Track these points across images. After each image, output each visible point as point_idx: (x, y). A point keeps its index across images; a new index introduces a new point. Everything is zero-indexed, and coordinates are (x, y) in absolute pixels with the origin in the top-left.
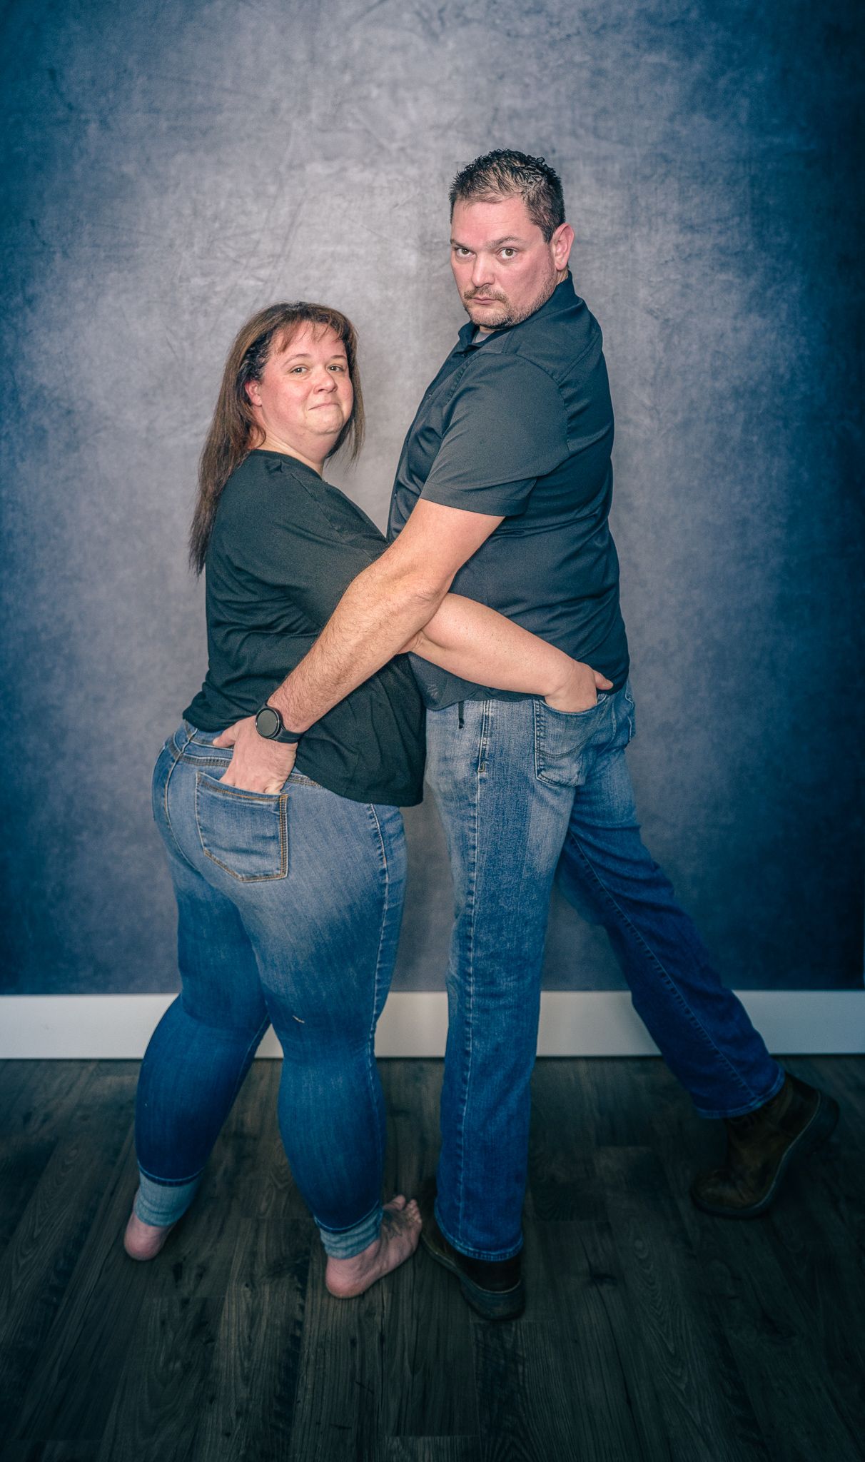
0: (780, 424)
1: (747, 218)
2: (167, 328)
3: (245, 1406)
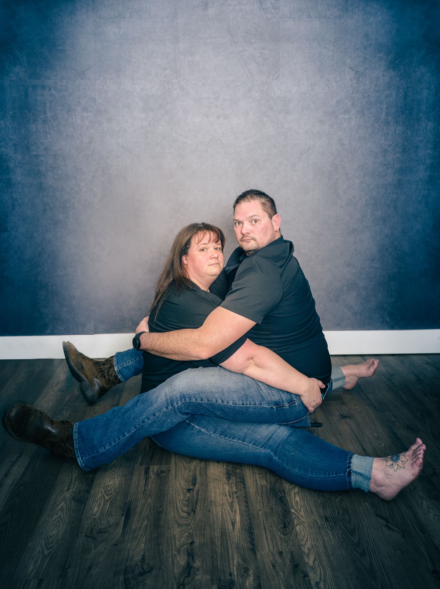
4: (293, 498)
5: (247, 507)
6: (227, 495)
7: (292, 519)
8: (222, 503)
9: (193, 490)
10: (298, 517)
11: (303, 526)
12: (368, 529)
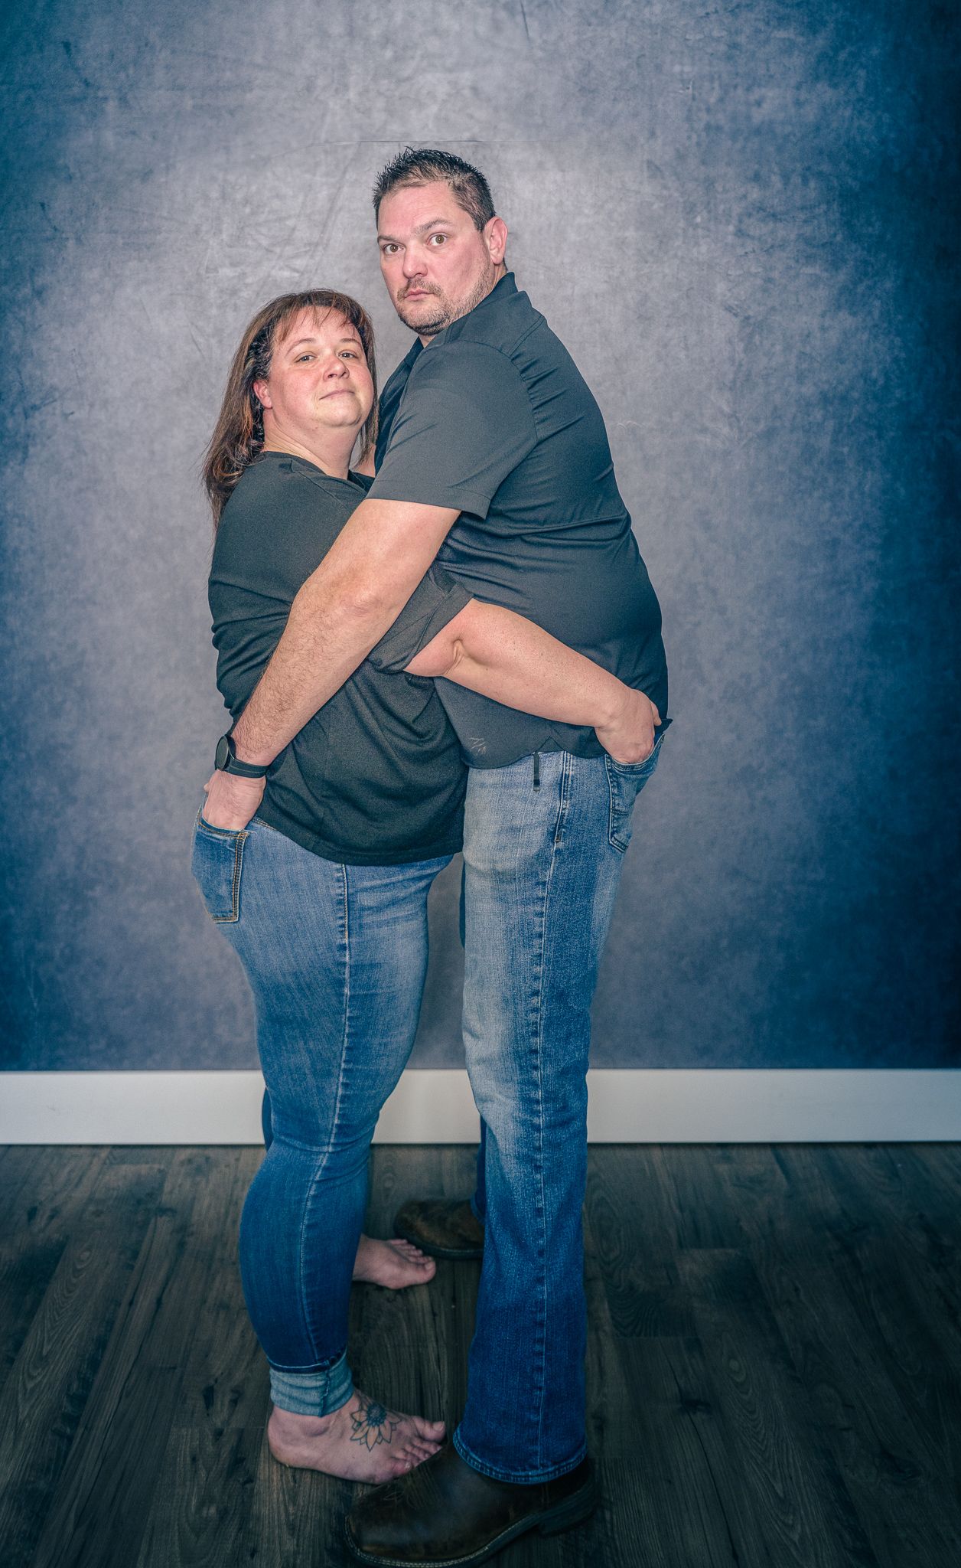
0: (874, 433)
2: (192, 324)
3: (291, 1561)
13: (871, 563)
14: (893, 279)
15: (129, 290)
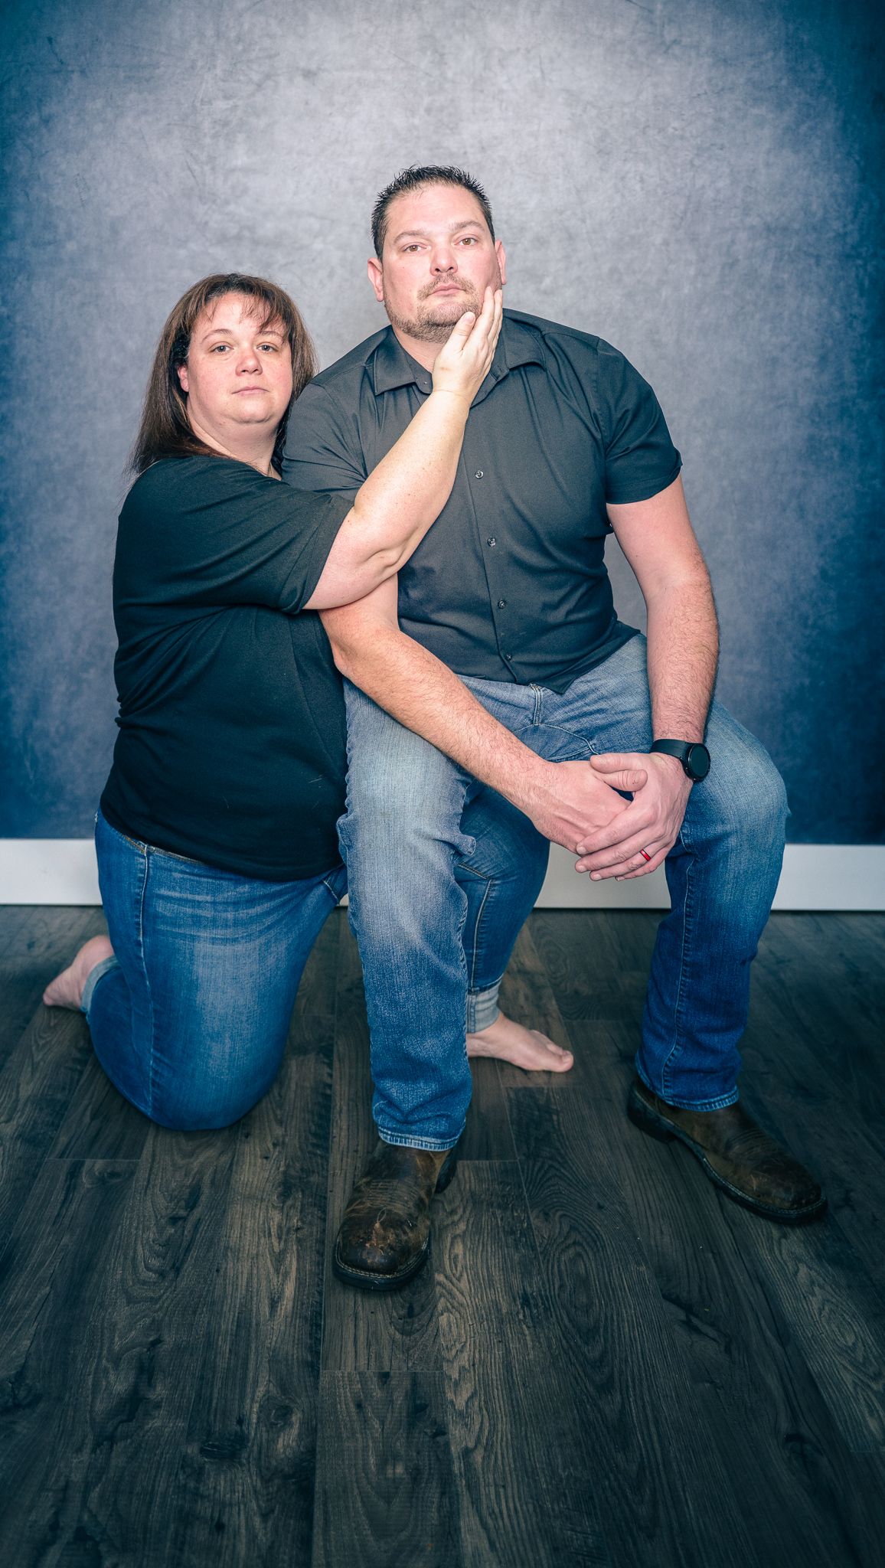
0: (812, 261)
1: (781, 53)
2: (188, 151)
3: (281, 1139)
4: (448, 1247)
5: (318, 1264)
6: (273, 1234)
7: (433, 1298)
8: (255, 1252)
9: (185, 1219)
10: (450, 1293)
11: (458, 1316)
12: (633, 1328)
13: (807, 380)
14: (833, 121)
15: (129, 120)
